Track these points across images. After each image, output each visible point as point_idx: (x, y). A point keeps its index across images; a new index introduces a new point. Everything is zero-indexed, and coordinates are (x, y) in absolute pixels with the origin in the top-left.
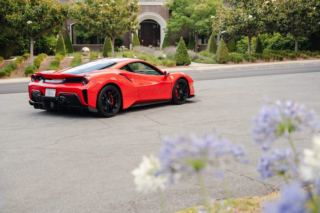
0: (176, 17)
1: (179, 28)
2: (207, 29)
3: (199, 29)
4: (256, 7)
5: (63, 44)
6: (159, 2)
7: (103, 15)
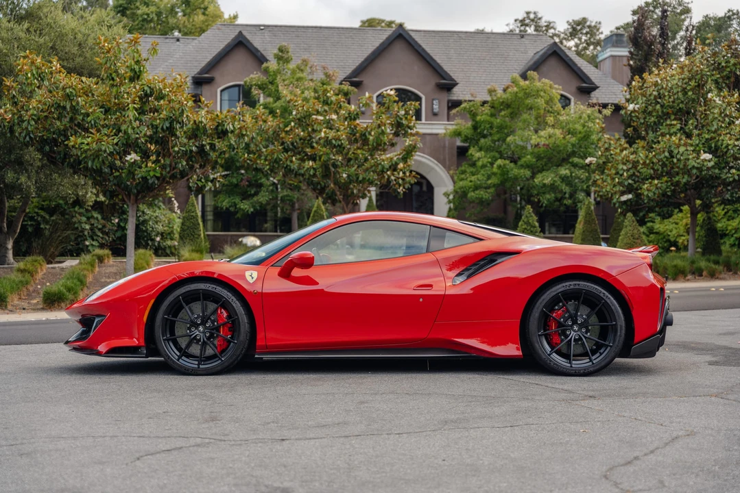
0: (480, 163)
1: (489, 191)
2: (565, 193)
3: (544, 193)
4: (715, 132)
5: (199, 224)
6: (430, 127)
7: (328, 142)
